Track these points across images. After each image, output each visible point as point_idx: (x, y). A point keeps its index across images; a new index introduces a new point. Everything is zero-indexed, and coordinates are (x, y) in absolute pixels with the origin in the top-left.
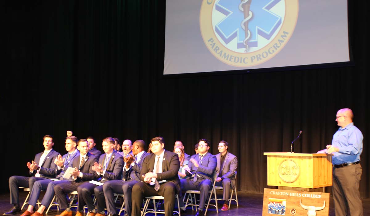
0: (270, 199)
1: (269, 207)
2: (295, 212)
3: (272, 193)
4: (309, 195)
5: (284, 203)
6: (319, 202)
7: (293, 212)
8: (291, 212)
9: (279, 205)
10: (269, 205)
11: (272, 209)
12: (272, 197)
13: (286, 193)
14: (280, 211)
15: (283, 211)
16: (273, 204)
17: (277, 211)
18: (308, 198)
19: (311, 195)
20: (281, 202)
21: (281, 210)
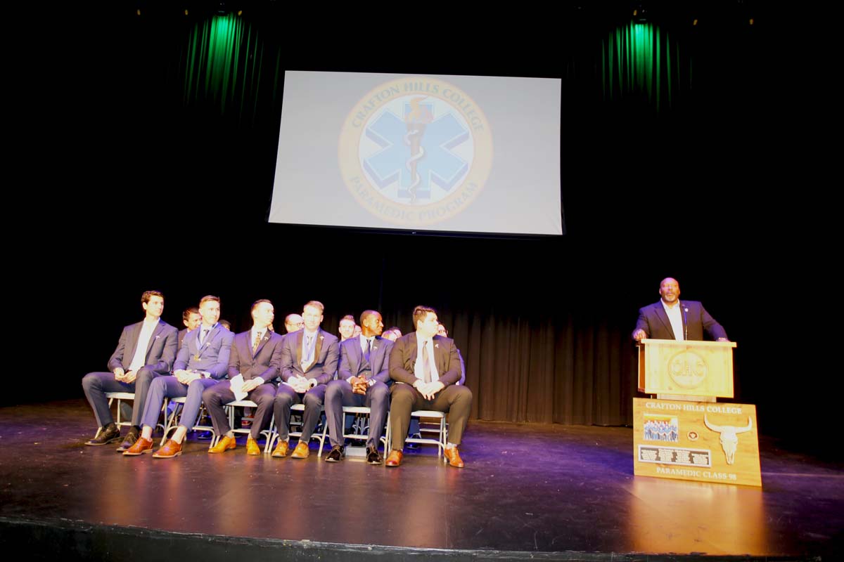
0: (647, 415)
1: (646, 428)
2: (696, 436)
3: (650, 405)
4: (719, 408)
5: (674, 421)
6: (738, 420)
7: (693, 436)
8: (690, 436)
9: (664, 425)
10: (645, 426)
11: (652, 432)
12: (650, 412)
13: (678, 406)
14: (667, 435)
15: (673, 435)
16: (652, 425)
17: (661, 434)
18: (717, 414)
19: (723, 408)
20: (668, 421)
21: (670, 433)
